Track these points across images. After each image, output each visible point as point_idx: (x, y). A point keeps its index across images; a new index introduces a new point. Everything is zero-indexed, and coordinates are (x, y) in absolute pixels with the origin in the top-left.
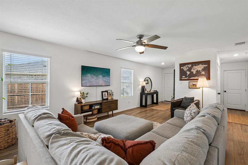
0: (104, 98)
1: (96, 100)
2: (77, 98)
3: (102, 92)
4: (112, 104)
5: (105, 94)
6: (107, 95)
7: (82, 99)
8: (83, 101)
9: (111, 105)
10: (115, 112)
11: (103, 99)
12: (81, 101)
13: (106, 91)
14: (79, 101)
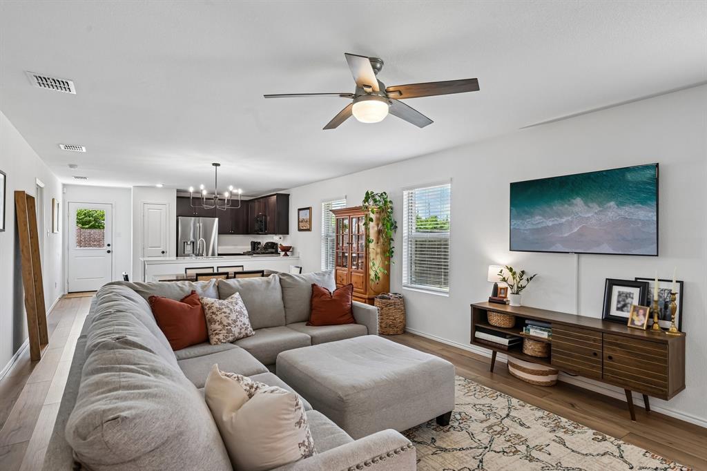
0: (614, 312)
1: (575, 313)
2: (496, 287)
3: (611, 283)
6: (636, 302)
7: (509, 291)
8: (512, 301)
9: (607, 353)
11: (608, 319)
12: (503, 296)
13: (636, 279)
14: (498, 296)
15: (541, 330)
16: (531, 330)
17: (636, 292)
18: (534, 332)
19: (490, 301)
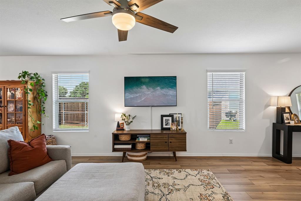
0: (164, 126)
1: (150, 129)
2: (118, 123)
3: (162, 116)
4: (172, 139)
5: (168, 120)
6: (170, 122)
7: (125, 124)
8: (126, 128)
9: (170, 141)
10: (180, 154)
11: (163, 129)
12: (123, 126)
13: (170, 114)
14: (120, 127)
15: (144, 138)
16: (140, 139)
17: (170, 118)
18: (141, 139)
19: (117, 130)
